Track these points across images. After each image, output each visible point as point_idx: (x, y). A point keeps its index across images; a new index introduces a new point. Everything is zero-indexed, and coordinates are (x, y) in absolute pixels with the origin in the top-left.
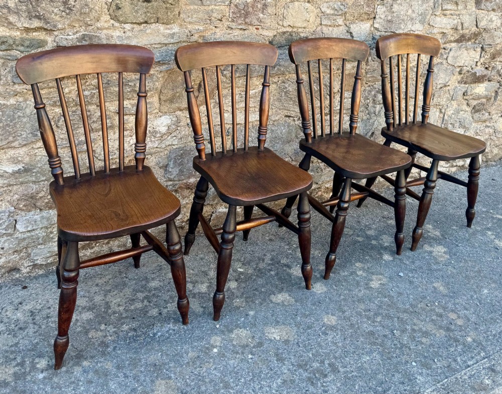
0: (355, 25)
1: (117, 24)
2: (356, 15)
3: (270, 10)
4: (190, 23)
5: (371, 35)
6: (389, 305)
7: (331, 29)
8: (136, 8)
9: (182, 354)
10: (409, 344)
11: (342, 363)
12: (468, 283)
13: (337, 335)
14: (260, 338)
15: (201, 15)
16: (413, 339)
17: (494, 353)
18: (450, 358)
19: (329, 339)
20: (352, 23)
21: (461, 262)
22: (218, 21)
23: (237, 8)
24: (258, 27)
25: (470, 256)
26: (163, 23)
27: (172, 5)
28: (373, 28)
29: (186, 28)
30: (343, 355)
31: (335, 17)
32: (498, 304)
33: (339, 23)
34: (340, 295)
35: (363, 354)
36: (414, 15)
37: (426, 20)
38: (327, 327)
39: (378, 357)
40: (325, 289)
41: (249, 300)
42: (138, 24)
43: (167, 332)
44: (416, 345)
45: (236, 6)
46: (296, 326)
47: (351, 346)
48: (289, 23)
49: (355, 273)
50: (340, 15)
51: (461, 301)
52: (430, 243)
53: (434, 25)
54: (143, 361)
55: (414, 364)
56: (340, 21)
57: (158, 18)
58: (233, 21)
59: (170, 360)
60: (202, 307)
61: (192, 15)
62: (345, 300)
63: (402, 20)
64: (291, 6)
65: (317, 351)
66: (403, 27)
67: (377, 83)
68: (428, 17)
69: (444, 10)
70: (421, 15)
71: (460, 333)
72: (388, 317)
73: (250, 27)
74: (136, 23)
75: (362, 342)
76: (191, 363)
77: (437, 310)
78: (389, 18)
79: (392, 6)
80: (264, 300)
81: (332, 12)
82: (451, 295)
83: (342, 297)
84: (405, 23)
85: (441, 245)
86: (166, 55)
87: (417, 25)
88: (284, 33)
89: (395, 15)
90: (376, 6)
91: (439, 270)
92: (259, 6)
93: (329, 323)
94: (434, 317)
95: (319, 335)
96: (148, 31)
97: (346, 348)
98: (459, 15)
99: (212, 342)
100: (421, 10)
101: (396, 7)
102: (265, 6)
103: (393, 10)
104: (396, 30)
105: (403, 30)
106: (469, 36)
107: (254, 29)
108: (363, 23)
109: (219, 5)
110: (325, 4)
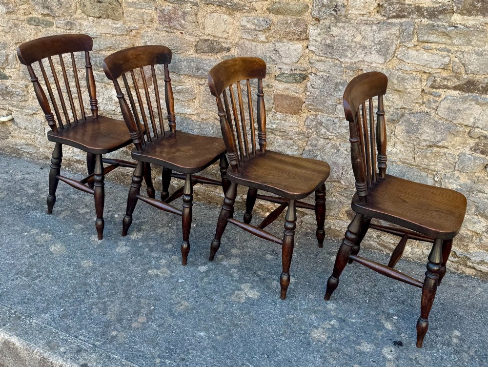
0: (281, 44)
1: (85, 17)
4: (129, 21)
7: (254, 44)
8: (94, 6)
15: (137, 16)
20: (277, 41)
22: (149, 22)
23: (162, 13)
24: (182, 31)
26: (113, 19)
27: (116, 6)
28: (307, 51)
29: (127, 25)
31: (256, 33)
33: (262, 39)
36: (366, 43)
37: (390, 51)
40: (124, 252)
42: (97, 18)
45: (161, 11)
48: (209, 33)
50: (262, 31)
53: (404, 59)
56: (263, 37)
57: (108, 15)
58: (160, 24)
61: (130, 15)
64: (209, 17)
66: (349, 55)
67: (320, 113)
68: (392, 48)
69: (422, 42)
70: (379, 44)
73: (175, 31)
74: (95, 17)
78: (328, 42)
79: (329, 28)
81: (253, 27)
84: (353, 50)
87: (373, 55)
88: (206, 40)
89: (336, 39)
90: (309, 26)
92: (180, 13)
96: (102, 24)
98: (456, 51)
100: (379, 37)
101: (335, 31)
102: (185, 14)
103: (331, 33)
104: (341, 58)
105: (351, 58)
106: (484, 86)
107: (179, 33)
108: (292, 43)
109: (148, 9)
110: (244, 19)
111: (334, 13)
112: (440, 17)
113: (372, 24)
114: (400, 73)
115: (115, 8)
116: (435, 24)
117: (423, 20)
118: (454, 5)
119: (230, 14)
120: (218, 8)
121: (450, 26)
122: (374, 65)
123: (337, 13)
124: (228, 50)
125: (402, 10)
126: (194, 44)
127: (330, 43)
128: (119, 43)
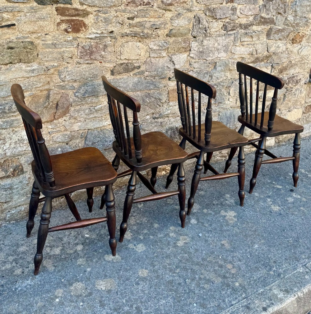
0: (175, 56)
2: (176, 49)
3: (109, 49)
4: (47, 61)
5: (188, 62)
6: (187, 260)
7: (157, 59)
8: (2, 53)
9: (33, 304)
10: (194, 289)
11: (145, 306)
12: (246, 240)
13: (146, 285)
14: (91, 289)
16: (198, 285)
17: (252, 294)
18: (221, 299)
19: (140, 288)
20: (173, 55)
21: (244, 223)
22: (69, 59)
23: (84, 49)
24: (101, 61)
25: (251, 219)
26: (24, 63)
27: (31, 49)
28: (189, 58)
29: (44, 65)
30: (147, 300)
31: (160, 52)
32: (263, 256)
33: (163, 55)
34: (154, 253)
35: (161, 299)
36: (219, 47)
37: (229, 50)
38: (141, 278)
39: (171, 300)
40: (144, 248)
41: (89, 259)
42: (5, 64)
43: (26, 287)
44: (200, 290)
45: (83, 47)
46: (118, 278)
47: (154, 293)
48: (125, 58)
49: (168, 234)
50: (164, 50)
51: (238, 254)
52: (226, 209)
53: (235, 53)
54: (4, 310)
55: (195, 305)
56: (164, 54)
57: (20, 59)
58: (81, 58)
59: (23, 309)
60: (54, 266)
61: (48, 55)
62: (157, 256)
63: (211, 51)
64: (126, 46)
65: (129, 298)
66: (211, 56)
68: (230, 48)
69: (242, 42)
70: (225, 46)
71: (232, 280)
72: (185, 269)
73: (95, 62)
74: (3, 64)
75: (162, 289)
76: (38, 311)
77: (219, 263)
78: (201, 50)
79: (202, 41)
80: (100, 259)
81: (158, 48)
82: (232, 250)
83: (155, 254)
84: (213, 52)
85: (233, 210)
86: (29, 85)
87: (222, 53)
88: (122, 64)
89: (205, 48)
90: (191, 42)
91: (228, 230)
92: (101, 46)
93: (142, 275)
94: (216, 268)
95: (133, 285)
96: (13, 69)
97: (150, 294)
98: (254, 44)
99: (56, 294)
100: (225, 43)
101: (205, 42)
102: (106, 46)
103: (203, 44)
104: (207, 58)
105: (212, 57)
106: (262, 58)
107: (98, 62)
108: (182, 54)
109: (69, 48)
110: (152, 43)
111: (205, 32)
112: (249, 28)
113: (222, 36)
114: (232, 60)
115: (30, 52)
116: (247, 32)
117: (242, 30)
118: (255, 21)
119: (140, 41)
120: (131, 38)
121: (253, 32)
122: (222, 59)
123: (206, 32)
124: (139, 67)
125: (234, 27)
126: (112, 69)
127: (202, 50)
128: (33, 83)
